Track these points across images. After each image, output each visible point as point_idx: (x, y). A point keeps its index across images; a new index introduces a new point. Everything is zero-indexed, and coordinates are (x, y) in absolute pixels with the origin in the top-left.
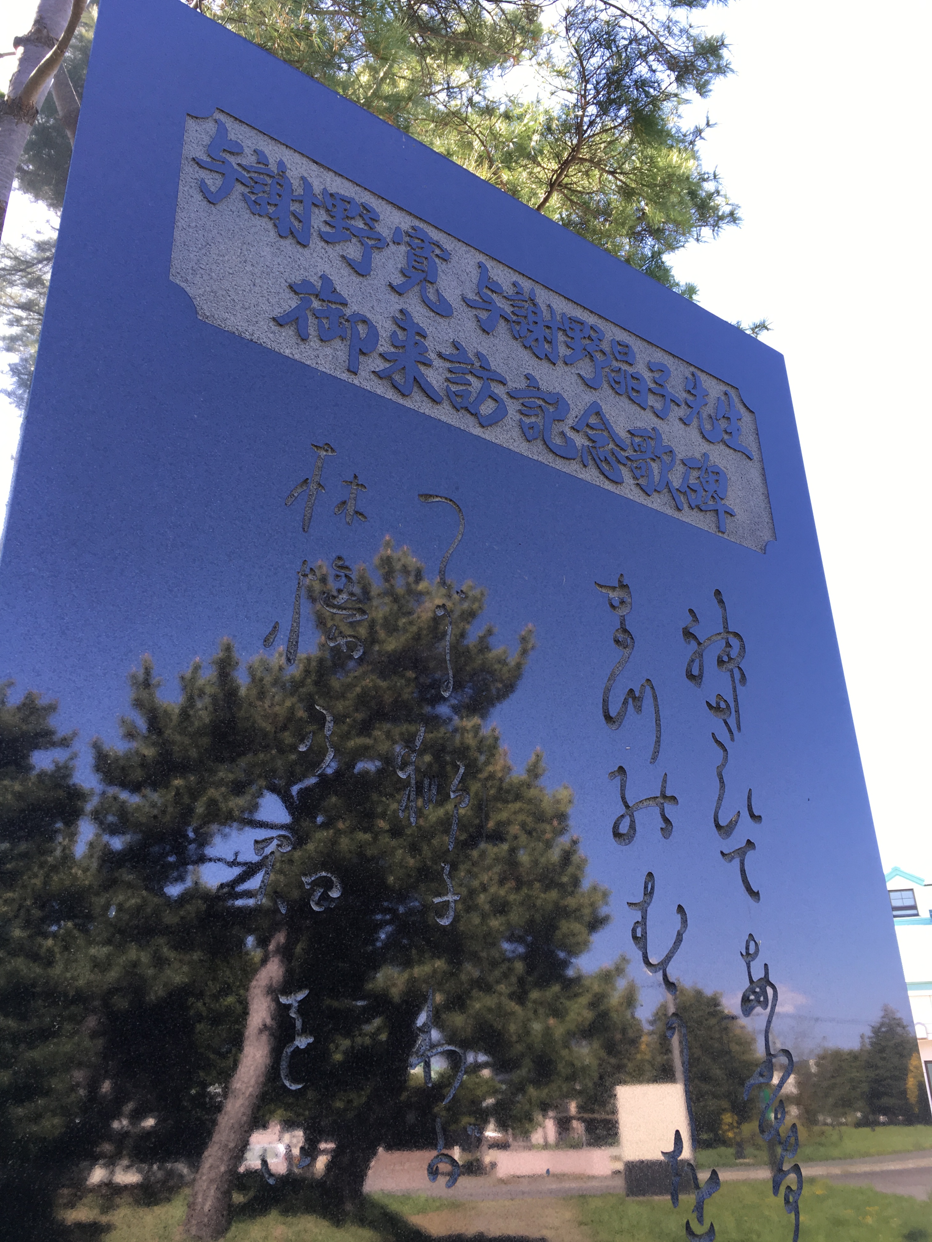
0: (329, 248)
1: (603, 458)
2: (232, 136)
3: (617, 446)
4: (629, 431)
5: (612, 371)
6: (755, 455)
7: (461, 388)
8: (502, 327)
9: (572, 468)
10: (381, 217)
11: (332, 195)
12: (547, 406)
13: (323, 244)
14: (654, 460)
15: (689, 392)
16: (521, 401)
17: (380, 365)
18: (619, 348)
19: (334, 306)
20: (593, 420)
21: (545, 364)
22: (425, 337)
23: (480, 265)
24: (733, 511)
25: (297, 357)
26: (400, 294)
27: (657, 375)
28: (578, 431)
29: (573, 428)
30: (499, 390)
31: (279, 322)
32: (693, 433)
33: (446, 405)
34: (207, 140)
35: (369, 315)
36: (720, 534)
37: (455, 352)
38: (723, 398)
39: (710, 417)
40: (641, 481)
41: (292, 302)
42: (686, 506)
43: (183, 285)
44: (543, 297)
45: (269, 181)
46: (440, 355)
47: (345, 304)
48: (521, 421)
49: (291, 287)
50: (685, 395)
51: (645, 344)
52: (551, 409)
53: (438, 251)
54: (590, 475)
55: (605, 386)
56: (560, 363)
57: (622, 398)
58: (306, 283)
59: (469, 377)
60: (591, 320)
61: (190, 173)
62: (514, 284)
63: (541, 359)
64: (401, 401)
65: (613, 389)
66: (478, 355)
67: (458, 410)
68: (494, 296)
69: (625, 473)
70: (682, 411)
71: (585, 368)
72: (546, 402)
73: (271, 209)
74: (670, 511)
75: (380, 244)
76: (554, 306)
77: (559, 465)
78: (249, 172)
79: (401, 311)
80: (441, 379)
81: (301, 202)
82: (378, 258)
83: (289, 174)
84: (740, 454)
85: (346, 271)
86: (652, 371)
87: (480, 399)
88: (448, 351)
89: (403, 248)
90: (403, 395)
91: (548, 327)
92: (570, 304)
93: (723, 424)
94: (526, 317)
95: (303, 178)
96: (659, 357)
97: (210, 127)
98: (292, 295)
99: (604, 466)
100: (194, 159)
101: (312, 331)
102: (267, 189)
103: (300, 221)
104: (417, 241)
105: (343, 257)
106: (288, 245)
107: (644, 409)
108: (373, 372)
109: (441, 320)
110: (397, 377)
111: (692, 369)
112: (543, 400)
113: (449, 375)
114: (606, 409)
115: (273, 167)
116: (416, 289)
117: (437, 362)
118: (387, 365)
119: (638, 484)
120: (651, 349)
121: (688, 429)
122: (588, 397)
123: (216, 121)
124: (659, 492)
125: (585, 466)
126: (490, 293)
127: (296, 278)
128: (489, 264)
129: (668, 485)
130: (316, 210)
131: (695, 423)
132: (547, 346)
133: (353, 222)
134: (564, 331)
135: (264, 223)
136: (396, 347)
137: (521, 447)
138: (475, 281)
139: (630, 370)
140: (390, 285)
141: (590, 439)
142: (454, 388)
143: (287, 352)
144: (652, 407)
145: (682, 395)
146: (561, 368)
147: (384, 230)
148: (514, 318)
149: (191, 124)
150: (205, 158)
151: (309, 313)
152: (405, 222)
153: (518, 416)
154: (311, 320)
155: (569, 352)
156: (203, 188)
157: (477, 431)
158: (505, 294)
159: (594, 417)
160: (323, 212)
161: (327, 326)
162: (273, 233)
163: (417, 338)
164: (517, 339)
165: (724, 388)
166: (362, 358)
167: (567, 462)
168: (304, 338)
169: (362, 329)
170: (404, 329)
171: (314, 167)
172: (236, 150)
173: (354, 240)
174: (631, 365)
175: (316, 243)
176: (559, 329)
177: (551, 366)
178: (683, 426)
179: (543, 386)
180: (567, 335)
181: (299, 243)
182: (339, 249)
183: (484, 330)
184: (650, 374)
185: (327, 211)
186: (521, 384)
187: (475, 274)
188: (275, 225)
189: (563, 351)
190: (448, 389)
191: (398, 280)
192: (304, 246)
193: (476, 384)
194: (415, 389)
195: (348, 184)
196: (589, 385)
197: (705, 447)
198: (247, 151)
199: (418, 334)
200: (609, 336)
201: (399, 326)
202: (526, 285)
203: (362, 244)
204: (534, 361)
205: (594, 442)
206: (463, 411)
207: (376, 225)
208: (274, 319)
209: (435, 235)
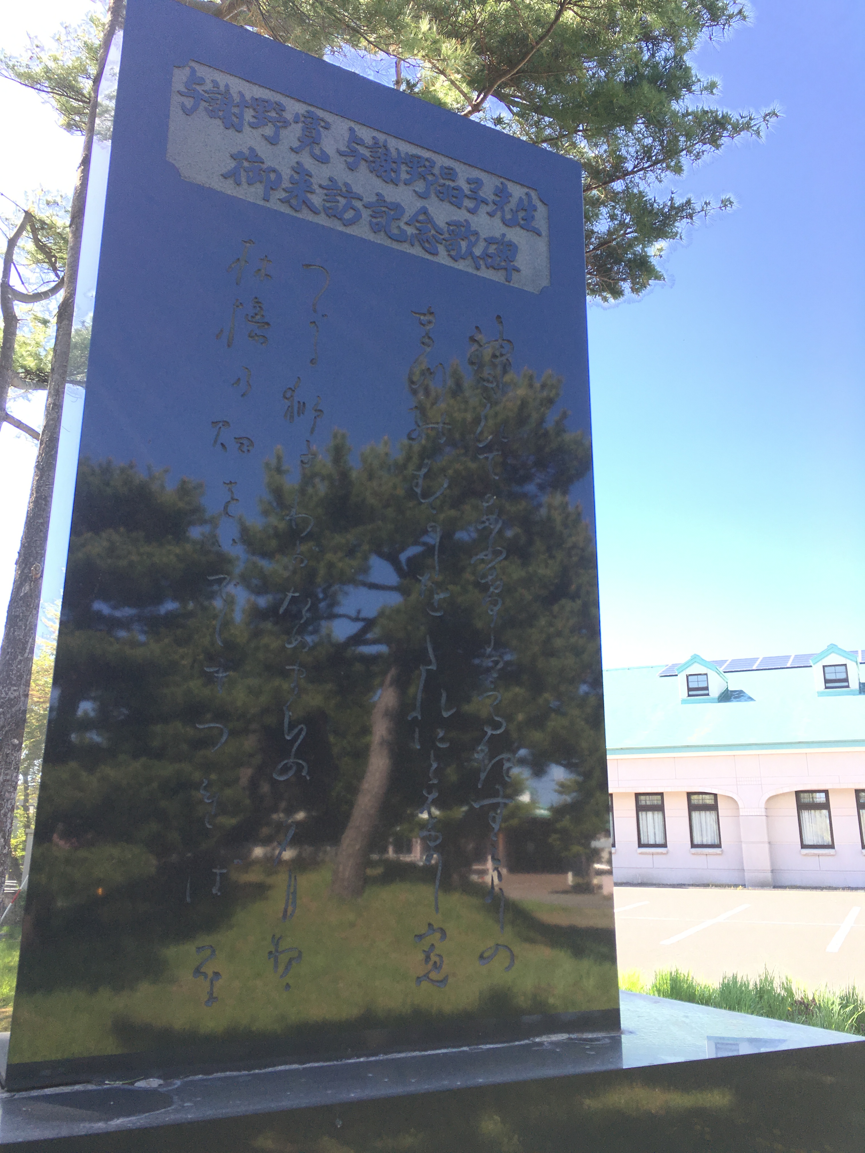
0: (254, 131)
1: (425, 240)
2: (199, 74)
3: (437, 232)
4: (447, 223)
5: (440, 186)
6: (544, 232)
7: (334, 204)
8: (363, 166)
9: (405, 248)
10: (287, 108)
11: (256, 99)
12: (390, 211)
13: (250, 129)
14: (463, 240)
15: (497, 195)
16: (372, 209)
17: (284, 195)
18: (446, 170)
19: (256, 164)
20: (421, 218)
21: (391, 186)
22: (311, 177)
23: (351, 129)
24: (519, 269)
25: (234, 195)
26: (297, 153)
27: (473, 186)
28: (410, 225)
29: (406, 223)
30: (358, 204)
31: (225, 176)
32: (497, 221)
33: (323, 215)
34: (185, 79)
35: (277, 167)
36: (507, 283)
37: (330, 183)
38: (524, 197)
39: (512, 210)
40: (453, 253)
41: (232, 164)
42: (483, 267)
43: (173, 162)
44: (393, 143)
45: (219, 96)
46: (320, 186)
47: (263, 163)
48: (370, 221)
49: (232, 156)
50: (493, 197)
51: (467, 167)
52: (392, 213)
53: (323, 124)
54: (417, 251)
55: (433, 196)
56: (401, 184)
57: (444, 203)
58: (240, 153)
59: (339, 198)
60: (426, 154)
61: (176, 100)
62: (374, 138)
63: (387, 183)
64: (295, 214)
65: (438, 197)
66: (346, 184)
67: (330, 217)
68: (358, 147)
69: (441, 249)
70: (490, 208)
71: (420, 186)
72: (389, 209)
73: (221, 114)
74: (471, 270)
75: (286, 124)
76: (401, 149)
77: (395, 246)
78: (208, 94)
79: (297, 163)
80: (320, 200)
81: (238, 106)
82: (283, 133)
83: (232, 91)
84: (531, 233)
85: (264, 143)
86: (469, 184)
87: (345, 210)
88: (325, 183)
89: (300, 125)
90: (296, 211)
91: (395, 163)
92: (413, 146)
93: (521, 214)
94: (379, 158)
95: (240, 92)
96: (476, 174)
97: (187, 71)
98: (232, 160)
99: (427, 245)
100: (178, 91)
101: (244, 180)
102: (218, 102)
103: (237, 118)
104: (308, 119)
105: (263, 135)
106: (231, 132)
107: (460, 208)
108: (279, 199)
109: (323, 165)
110: (294, 202)
111: (502, 180)
112: (387, 207)
113: (325, 198)
114: (431, 210)
115: (222, 88)
116: (307, 149)
117: (318, 190)
118: (287, 194)
119: (449, 255)
120: (471, 169)
121: (492, 219)
122: (419, 204)
123: (190, 67)
124: (464, 259)
125: (412, 245)
126: (355, 145)
127: (235, 151)
128: (357, 127)
129: (471, 254)
130: (247, 109)
131: (499, 214)
132: (393, 174)
133: (269, 114)
134: (406, 164)
135: (218, 122)
136: (292, 183)
137: (371, 237)
138: (347, 139)
139: (452, 184)
140: (292, 149)
141: (417, 229)
142: (328, 205)
143: (229, 192)
144: (466, 206)
145: (491, 197)
146: (402, 187)
147: (288, 116)
148: (371, 159)
149: (176, 71)
150: (183, 89)
151: (242, 170)
152: (300, 108)
153: (369, 218)
154: (243, 174)
155: (408, 177)
156: (183, 107)
157: (341, 228)
158: (367, 145)
159: (423, 215)
160: (251, 110)
161: (251, 176)
162: (222, 127)
163: (307, 177)
164: (372, 172)
165: (526, 190)
166: (271, 192)
167: (400, 244)
168: (238, 184)
169: (273, 176)
170: (298, 173)
171: (247, 84)
172: (201, 82)
173: (270, 124)
174: (453, 181)
175: (247, 129)
176: (403, 163)
177: (394, 186)
178: (488, 217)
179: (388, 199)
180: (408, 166)
181: (237, 131)
182: (260, 131)
183: (350, 169)
184: (468, 186)
185: (254, 109)
186: (373, 199)
187: (347, 135)
188: (223, 122)
189: (404, 176)
190: (324, 205)
191: (296, 144)
192: (239, 132)
193: (342, 201)
194: (304, 207)
195: (267, 91)
196: (421, 196)
197: (504, 230)
198: (208, 81)
199: (307, 175)
200: (439, 164)
201: (296, 172)
202: (381, 137)
203: (274, 126)
204: (384, 185)
205: (420, 231)
206: (333, 218)
207: (284, 113)
208: (222, 175)
209: (320, 113)
